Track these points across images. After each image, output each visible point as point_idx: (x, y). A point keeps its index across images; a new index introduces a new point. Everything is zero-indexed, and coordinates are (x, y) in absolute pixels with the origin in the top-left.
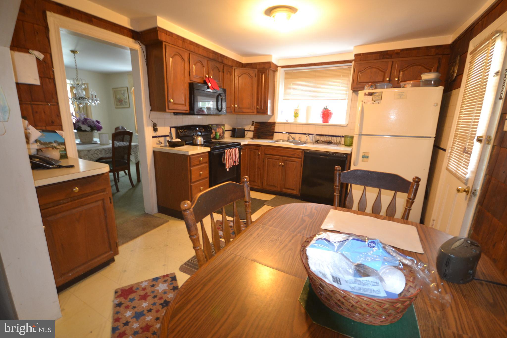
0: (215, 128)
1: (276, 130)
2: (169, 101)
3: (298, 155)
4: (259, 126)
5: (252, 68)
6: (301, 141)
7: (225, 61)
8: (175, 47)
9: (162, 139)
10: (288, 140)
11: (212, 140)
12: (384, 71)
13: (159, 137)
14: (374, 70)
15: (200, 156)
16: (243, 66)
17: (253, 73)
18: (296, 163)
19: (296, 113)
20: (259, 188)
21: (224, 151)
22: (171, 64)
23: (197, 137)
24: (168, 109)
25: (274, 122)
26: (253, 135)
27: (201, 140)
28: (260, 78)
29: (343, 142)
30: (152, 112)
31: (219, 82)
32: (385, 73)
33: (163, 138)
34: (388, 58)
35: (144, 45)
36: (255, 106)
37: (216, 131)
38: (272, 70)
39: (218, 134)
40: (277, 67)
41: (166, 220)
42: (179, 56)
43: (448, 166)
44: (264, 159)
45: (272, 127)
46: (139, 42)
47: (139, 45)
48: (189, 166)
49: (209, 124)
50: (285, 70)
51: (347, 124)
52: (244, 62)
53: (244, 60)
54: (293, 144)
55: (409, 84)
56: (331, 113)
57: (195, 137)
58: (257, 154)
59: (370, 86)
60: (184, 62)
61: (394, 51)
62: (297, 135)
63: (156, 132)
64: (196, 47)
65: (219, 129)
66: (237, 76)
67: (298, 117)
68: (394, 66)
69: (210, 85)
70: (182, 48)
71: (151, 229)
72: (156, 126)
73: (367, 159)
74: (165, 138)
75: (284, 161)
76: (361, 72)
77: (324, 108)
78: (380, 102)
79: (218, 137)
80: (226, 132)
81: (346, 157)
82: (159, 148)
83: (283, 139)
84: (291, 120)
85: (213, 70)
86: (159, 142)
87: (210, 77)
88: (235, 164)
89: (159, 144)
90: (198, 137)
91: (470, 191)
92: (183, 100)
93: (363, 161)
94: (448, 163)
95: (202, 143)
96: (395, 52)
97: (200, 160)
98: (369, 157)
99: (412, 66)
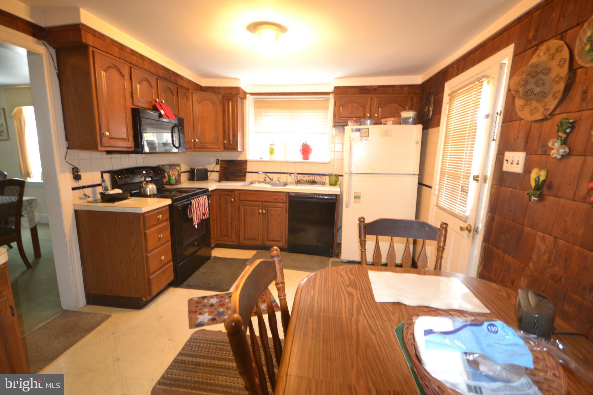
0: (166, 170)
1: (248, 170)
2: (102, 135)
3: (282, 199)
4: (226, 165)
5: (215, 93)
6: (280, 181)
7: (180, 82)
8: (109, 55)
9: (88, 191)
10: (265, 182)
11: (165, 187)
12: (364, 106)
13: (84, 187)
14: (355, 104)
15: (158, 212)
16: (201, 89)
17: (217, 99)
18: (279, 209)
19: (272, 148)
20: (234, 243)
21: (190, 202)
22: (104, 79)
23: (146, 184)
24: (101, 146)
25: (245, 159)
26: (220, 177)
27: (153, 187)
28: (226, 106)
29: (327, 181)
30: (69, 151)
31: (173, 109)
32: (365, 108)
33: (90, 189)
34: (367, 94)
35: (54, 48)
36: (221, 141)
37: (169, 174)
38: (239, 97)
39: (173, 178)
40: (245, 93)
41: (105, 315)
42: (115, 69)
43: (437, 202)
44: (239, 207)
45: (243, 165)
46: (45, 43)
47: (44, 48)
48: (142, 227)
49: (159, 165)
50: (254, 98)
51: (330, 161)
52: (203, 85)
53: (204, 83)
54: (272, 186)
55: (390, 121)
56: (311, 148)
57: (144, 185)
58: (229, 201)
59: (355, 121)
60: (124, 79)
61: (371, 86)
62: (274, 174)
63: (78, 180)
64: (140, 60)
65: (173, 171)
66: (197, 101)
67: (275, 154)
68: (372, 101)
69: (162, 112)
70: (119, 58)
71: (82, 337)
72: (77, 172)
73: (359, 199)
74: (93, 188)
75: (266, 208)
76: (343, 106)
77: (304, 143)
78: (367, 139)
79: (173, 182)
80: (182, 175)
81: (336, 199)
82: (84, 205)
83: (258, 180)
84: (267, 157)
85: (164, 93)
86: (83, 196)
87: (162, 102)
88: (204, 218)
89: (84, 199)
90: (148, 185)
91: (472, 229)
92: (124, 133)
93: (355, 202)
94: (438, 200)
95: (155, 192)
96: (373, 87)
97: (159, 218)
98: (361, 197)
99: (389, 103)
